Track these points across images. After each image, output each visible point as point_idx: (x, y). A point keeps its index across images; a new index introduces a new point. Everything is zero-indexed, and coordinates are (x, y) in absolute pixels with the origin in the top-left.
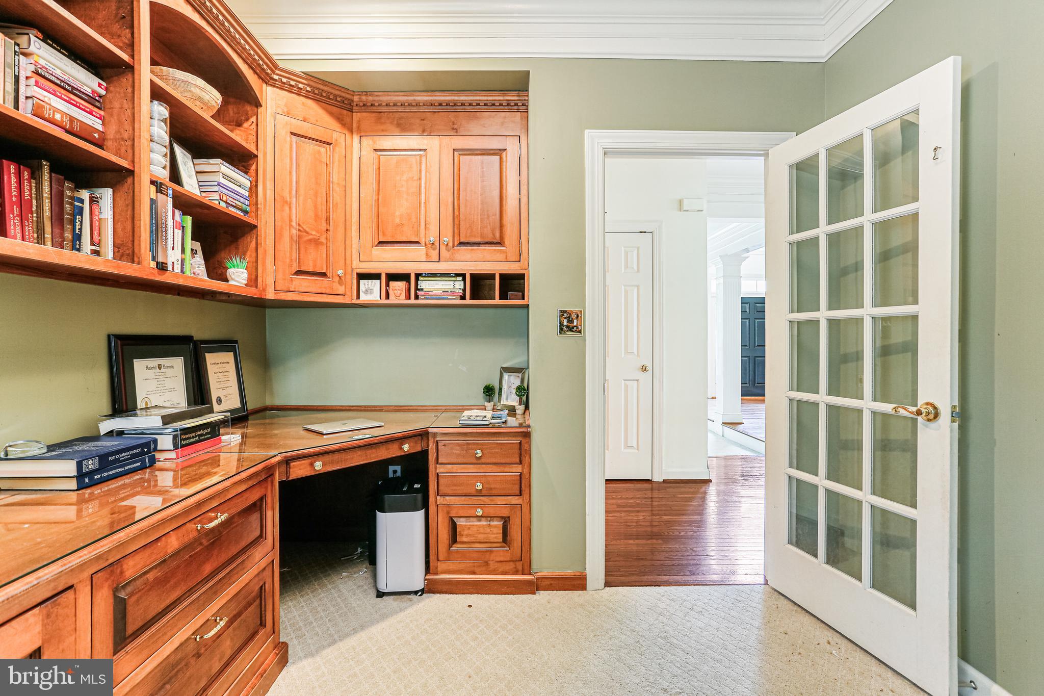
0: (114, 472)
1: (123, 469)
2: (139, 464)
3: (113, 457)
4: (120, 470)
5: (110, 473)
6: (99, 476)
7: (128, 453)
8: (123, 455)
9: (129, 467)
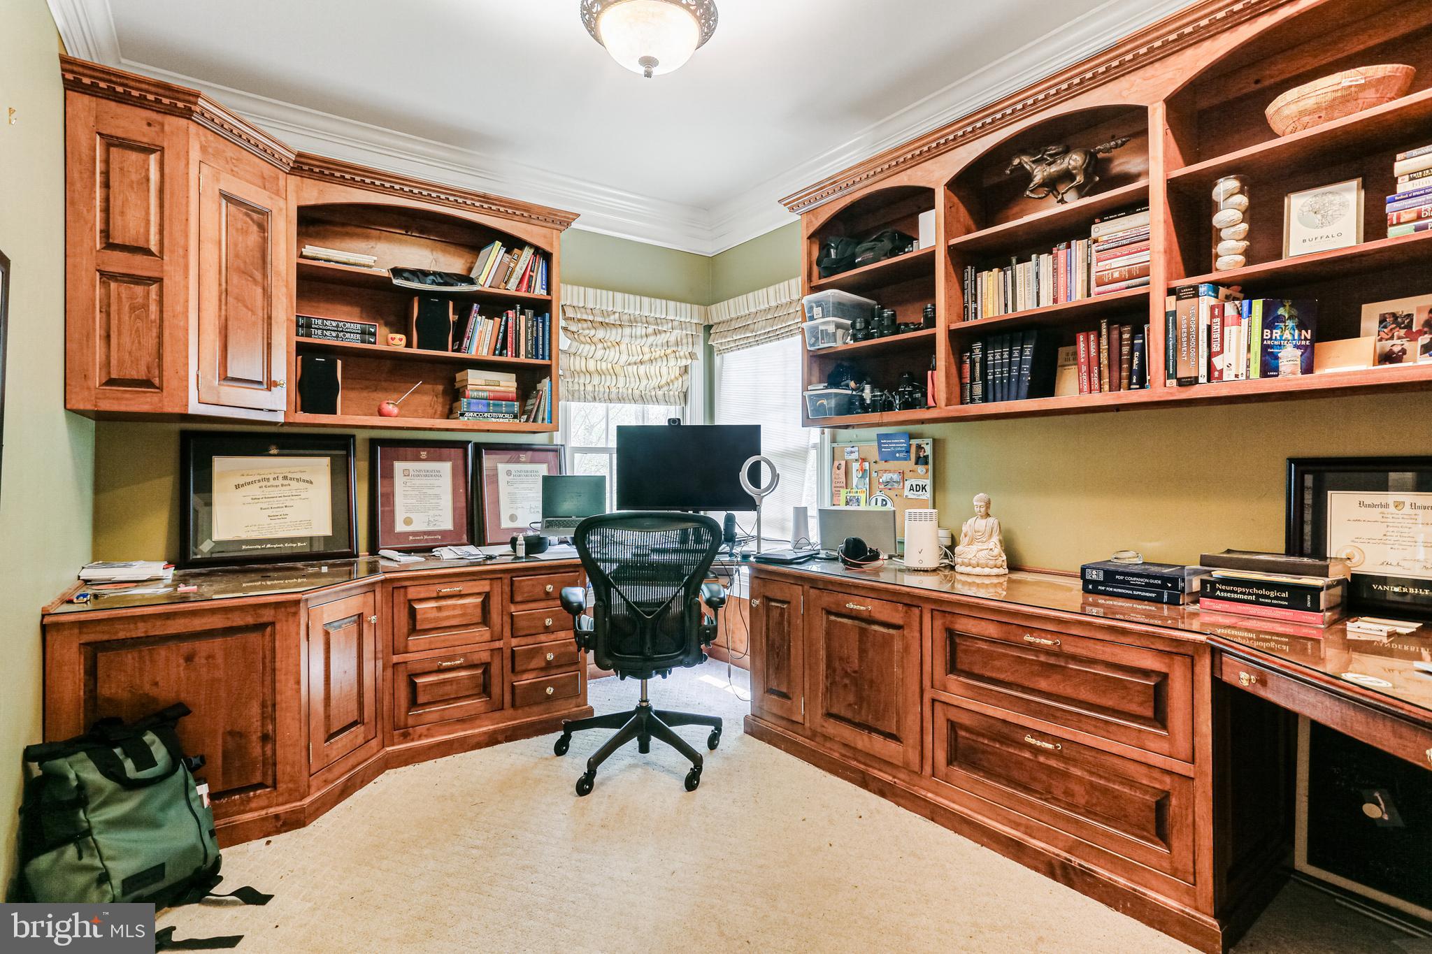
0: (1120, 590)
1: (1131, 592)
2: (1154, 595)
3: (1122, 578)
4: (1127, 592)
5: (1115, 590)
6: (1103, 588)
7: (1142, 580)
8: (1135, 579)
9: (1140, 593)
